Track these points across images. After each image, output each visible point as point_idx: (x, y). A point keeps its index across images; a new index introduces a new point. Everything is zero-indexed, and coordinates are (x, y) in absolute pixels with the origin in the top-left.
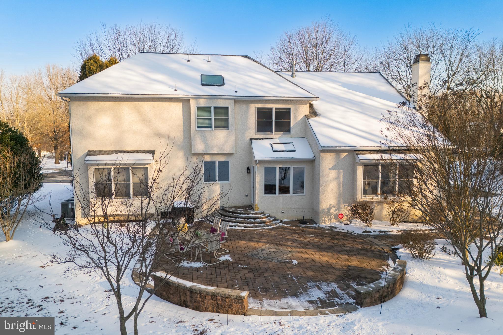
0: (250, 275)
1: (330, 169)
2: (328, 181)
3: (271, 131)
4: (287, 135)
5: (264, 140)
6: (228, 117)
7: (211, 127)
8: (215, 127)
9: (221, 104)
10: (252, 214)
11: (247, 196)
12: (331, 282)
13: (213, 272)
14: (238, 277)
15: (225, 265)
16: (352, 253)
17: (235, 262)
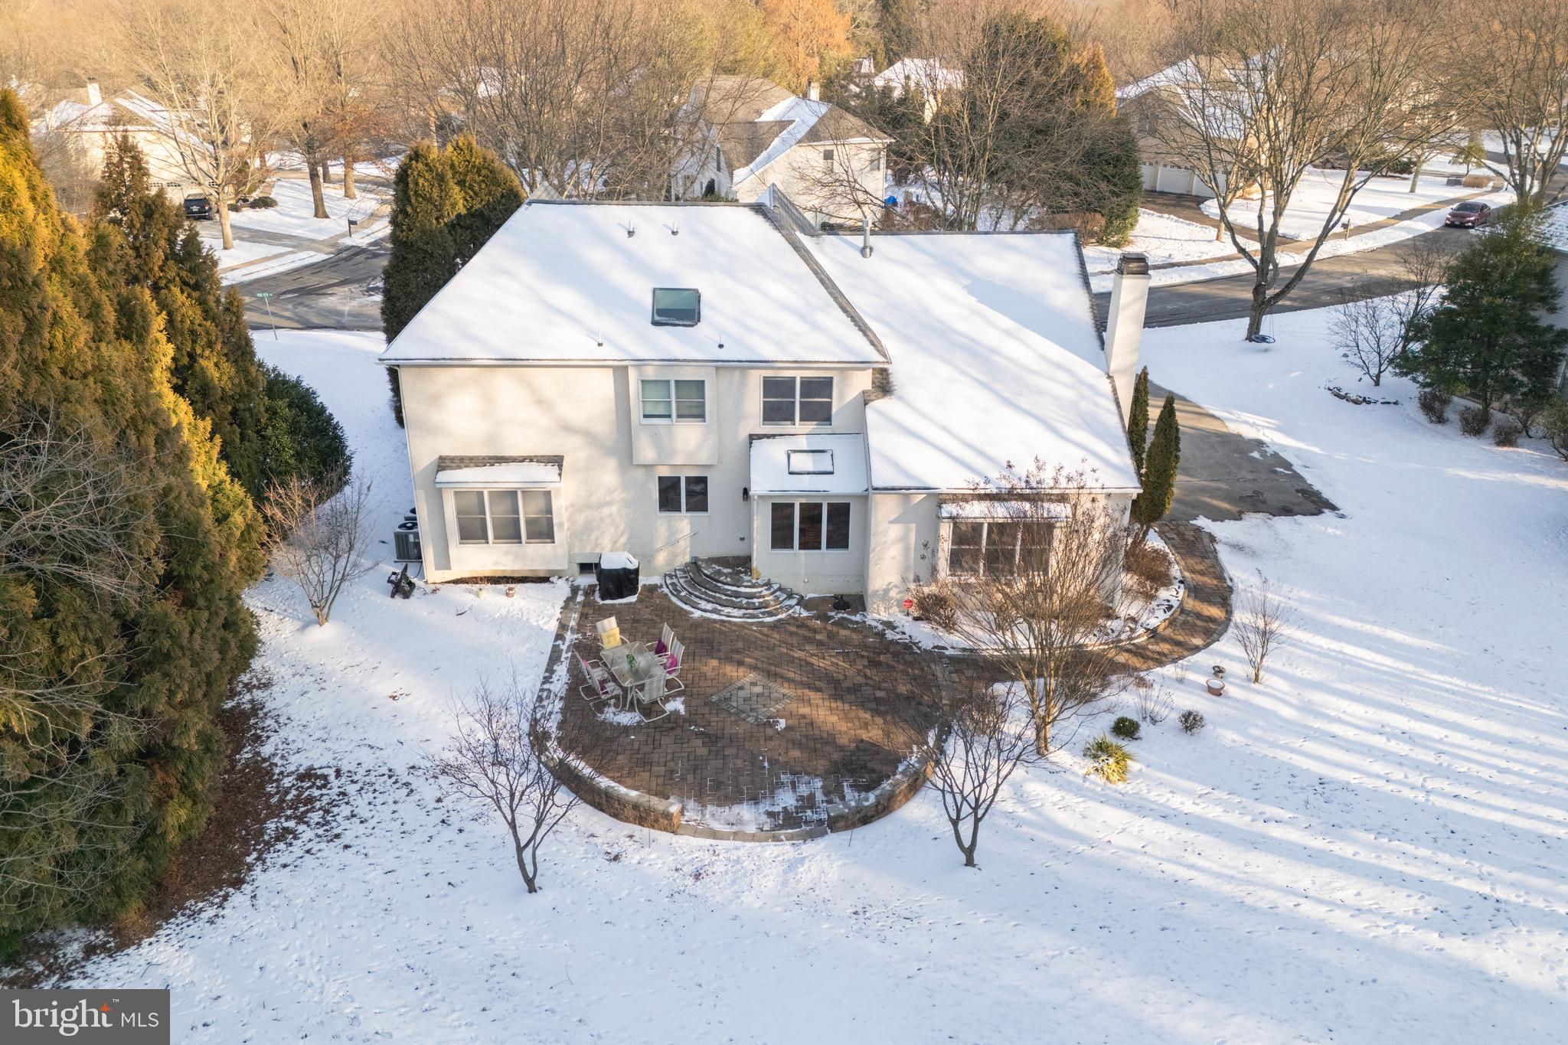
0: (703, 751)
1: (890, 522)
2: (886, 542)
3: (792, 419)
4: (826, 428)
5: (778, 439)
6: (704, 398)
7: (669, 416)
8: (679, 416)
9: (689, 374)
10: (746, 587)
11: (742, 539)
12: (817, 776)
13: (650, 740)
14: (686, 754)
15: (670, 725)
16: (882, 708)
17: (687, 716)
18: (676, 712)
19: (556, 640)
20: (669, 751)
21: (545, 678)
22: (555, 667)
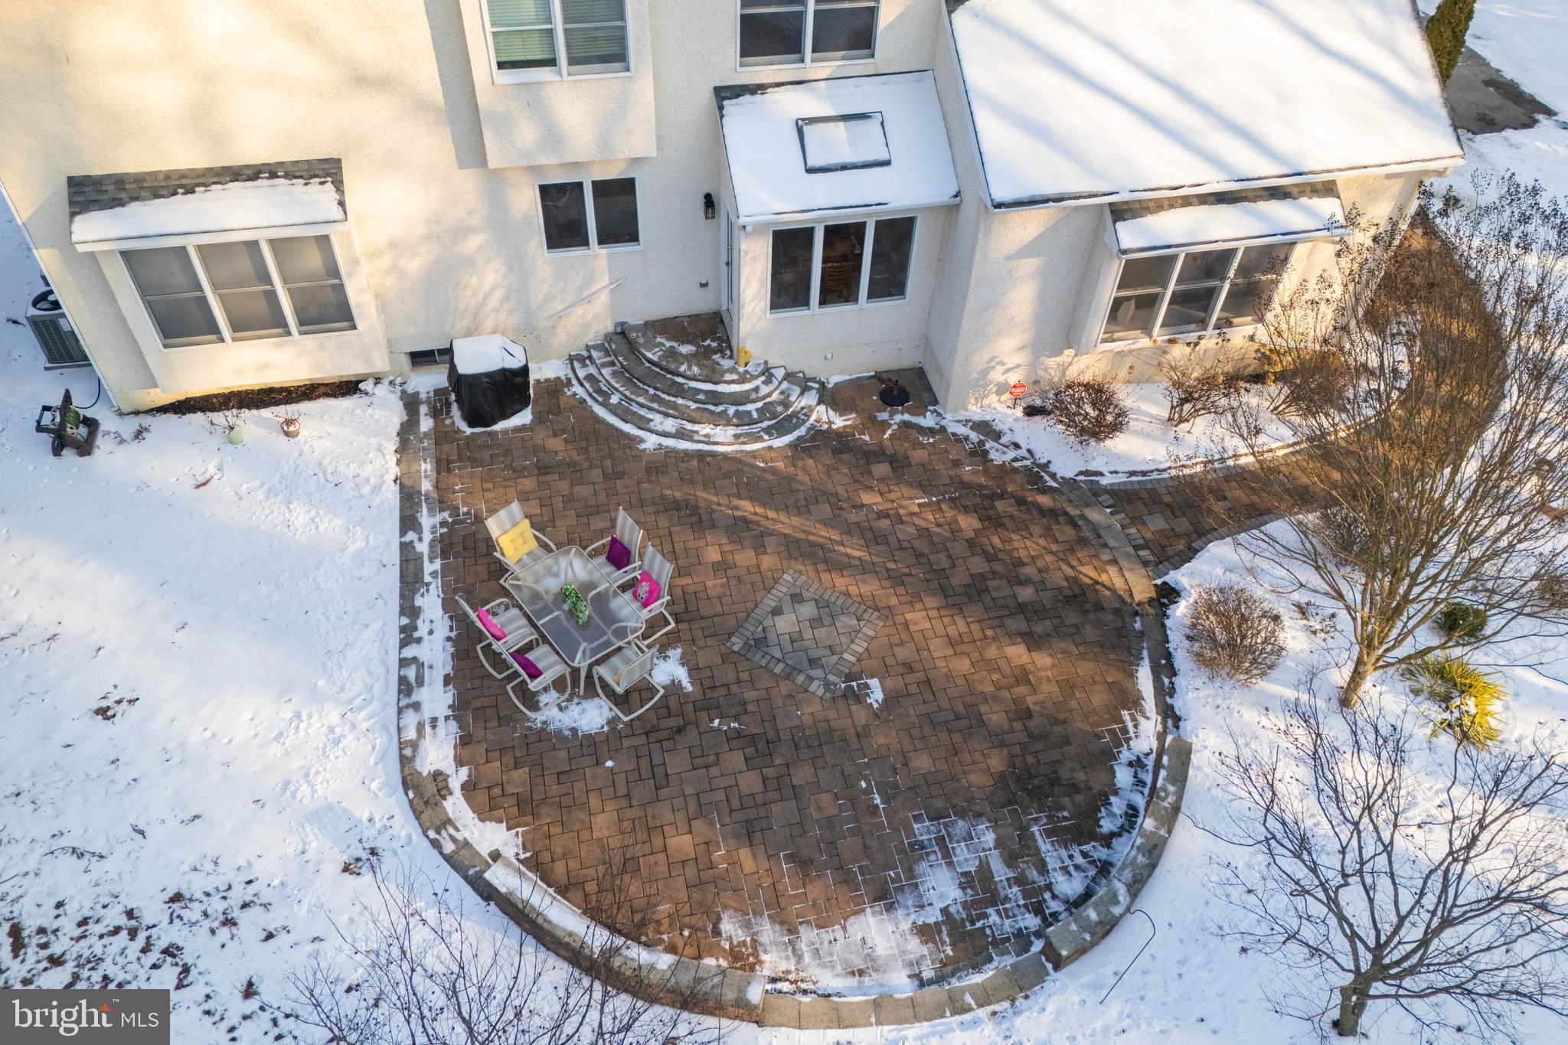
0: (750, 782)
1: (1009, 258)
3: (798, 50)
5: (771, 93)
6: (623, 18)
7: (553, 63)
8: (573, 62)
10: (728, 381)
11: (704, 285)
12: (978, 815)
13: (644, 764)
14: (720, 795)
15: (674, 722)
16: (1039, 628)
17: (699, 696)
18: (674, 687)
19: (403, 533)
20: (689, 790)
21: (403, 629)
22: (419, 602)
